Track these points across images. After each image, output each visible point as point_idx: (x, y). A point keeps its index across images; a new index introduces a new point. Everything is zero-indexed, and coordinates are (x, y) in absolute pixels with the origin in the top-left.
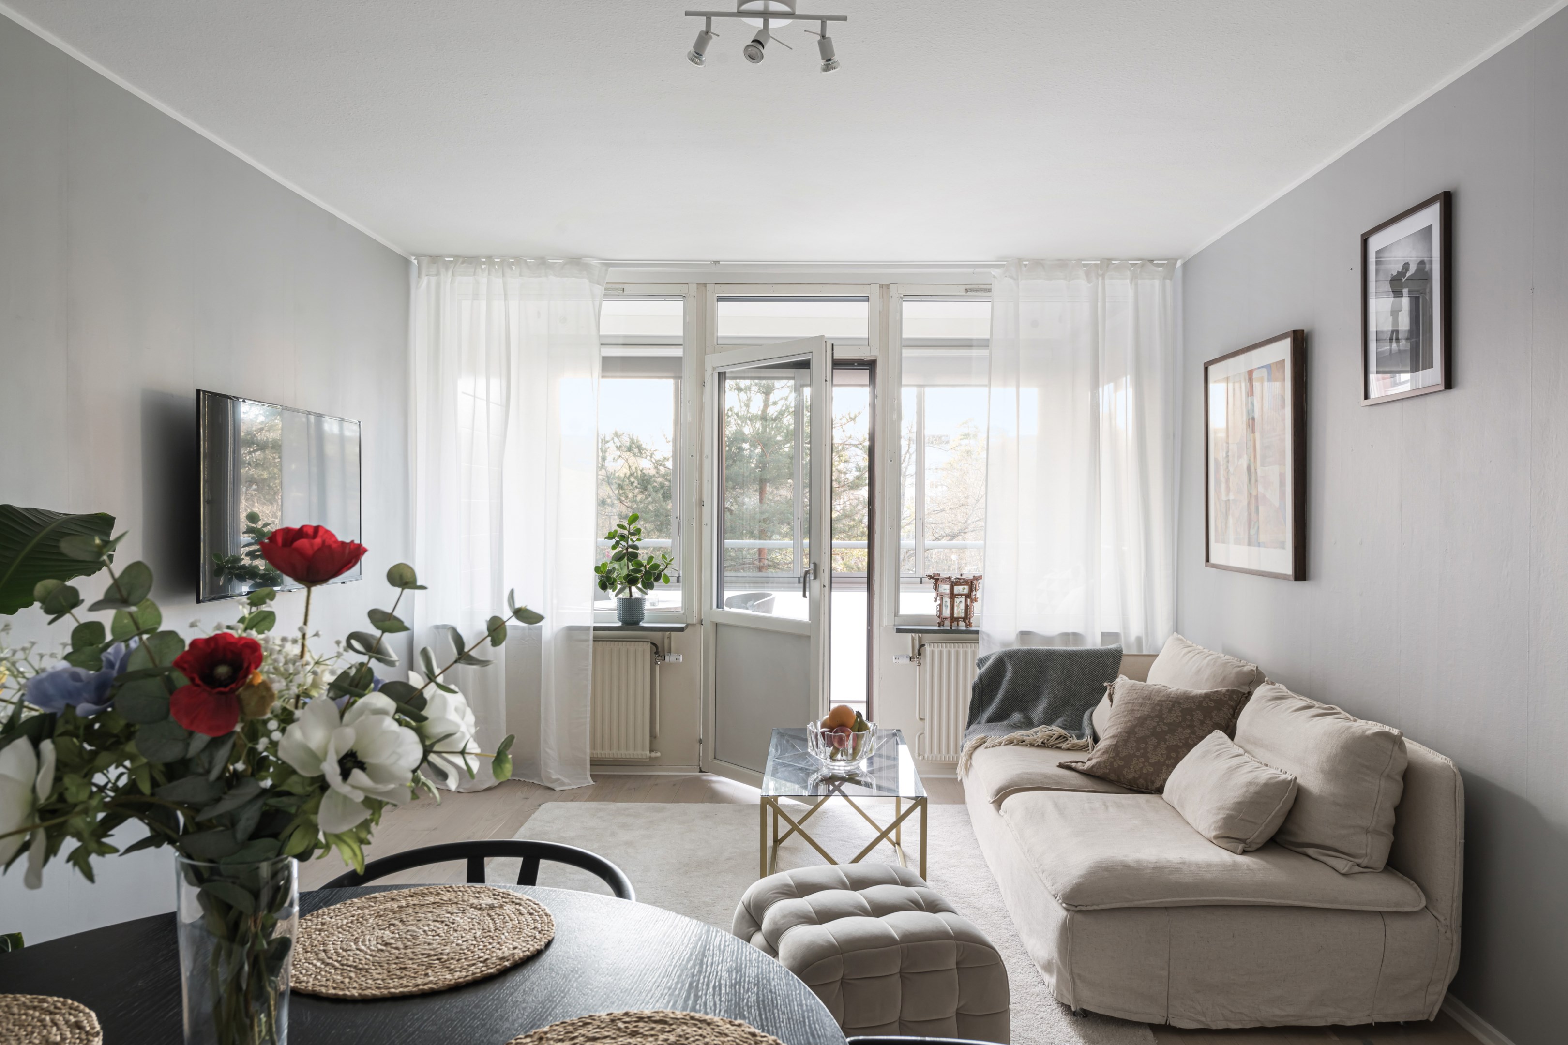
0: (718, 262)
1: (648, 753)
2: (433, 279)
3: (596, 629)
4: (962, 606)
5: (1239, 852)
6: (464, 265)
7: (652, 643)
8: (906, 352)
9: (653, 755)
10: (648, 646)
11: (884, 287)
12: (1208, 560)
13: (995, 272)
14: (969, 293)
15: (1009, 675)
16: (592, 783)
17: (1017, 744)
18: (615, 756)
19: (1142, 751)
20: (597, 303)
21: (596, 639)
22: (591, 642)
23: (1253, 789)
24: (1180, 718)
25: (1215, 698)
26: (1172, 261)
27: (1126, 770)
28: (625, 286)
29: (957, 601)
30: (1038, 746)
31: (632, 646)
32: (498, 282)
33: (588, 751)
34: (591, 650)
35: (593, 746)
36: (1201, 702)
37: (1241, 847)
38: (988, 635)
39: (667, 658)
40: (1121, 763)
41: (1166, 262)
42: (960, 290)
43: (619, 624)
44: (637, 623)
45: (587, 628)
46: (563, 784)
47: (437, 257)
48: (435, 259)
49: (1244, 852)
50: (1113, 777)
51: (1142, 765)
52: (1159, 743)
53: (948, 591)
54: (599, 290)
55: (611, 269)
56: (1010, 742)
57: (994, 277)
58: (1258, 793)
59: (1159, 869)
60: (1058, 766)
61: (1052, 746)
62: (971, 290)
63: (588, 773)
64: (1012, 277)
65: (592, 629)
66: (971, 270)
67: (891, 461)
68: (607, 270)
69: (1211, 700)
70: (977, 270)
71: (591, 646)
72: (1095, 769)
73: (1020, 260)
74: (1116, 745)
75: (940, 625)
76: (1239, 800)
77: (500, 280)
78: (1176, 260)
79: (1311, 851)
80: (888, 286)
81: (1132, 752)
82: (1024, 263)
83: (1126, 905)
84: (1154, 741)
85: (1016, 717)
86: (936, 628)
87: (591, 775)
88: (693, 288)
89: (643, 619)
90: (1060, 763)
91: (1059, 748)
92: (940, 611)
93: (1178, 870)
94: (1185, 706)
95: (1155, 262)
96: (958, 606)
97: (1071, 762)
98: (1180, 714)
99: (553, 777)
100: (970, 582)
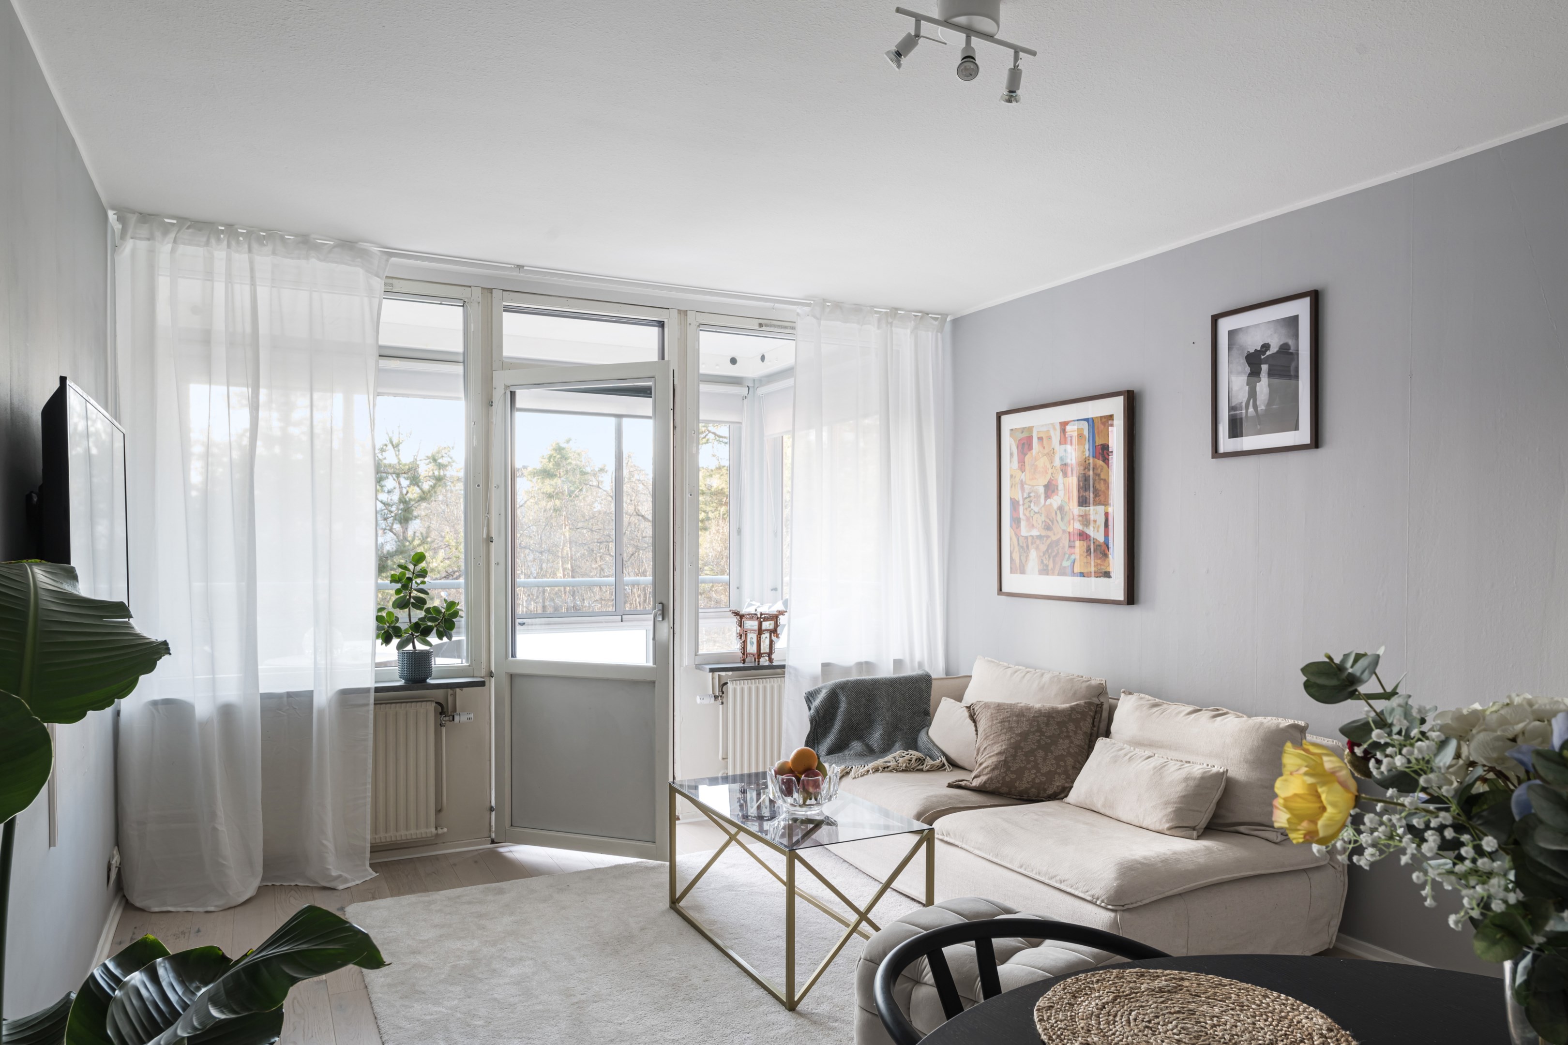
0: (523, 266)
1: (433, 830)
3: (377, 690)
4: (767, 642)
5: (1194, 837)
6: (191, 230)
7: (437, 703)
8: (703, 387)
9: (440, 831)
10: (431, 707)
11: (683, 313)
12: (1000, 589)
13: (799, 309)
14: (764, 328)
15: (843, 706)
16: (375, 875)
17: (883, 771)
18: (393, 839)
19: (1033, 764)
21: (377, 703)
22: (372, 707)
24: (1058, 731)
25: (1079, 710)
26: (944, 316)
27: (1018, 782)
28: (395, 281)
29: (763, 636)
30: (903, 771)
31: (412, 708)
32: (241, 258)
33: (369, 837)
34: (371, 716)
35: (375, 830)
36: (1070, 715)
37: (1195, 834)
38: (795, 669)
39: (457, 718)
40: (1014, 776)
41: (939, 316)
42: (754, 325)
43: (402, 682)
44: (424, 680)
45: (367, 690)
46: (346, 881)
47: (151, 216)
48: (147, 218)
50: (1005, 790)
51: (1034, 776)
52: (1046, 755)
53: (756, 627)
54: (378, 284)
55: (393, 260)
56: (876, 770)
57: (798, 314)
60: (947, 787)
62: (766, 325)
63: (367, 863)
64: (815, 317)
65: (373, 691)
66: (771, 305)
67: (691, 495)
68: (387, 260)
69: (1077, 713)
70: (777, 305)
71: (372, 712)
72: (987, 785)
73: (825, 300)
74: (1005, 761)
75: (744, 661)
77: (245, 257)
78: (947, 315)
79: (1242, 829)
80: (686, 312)
81: (1022, 765)
82: (828, 304)
84: (1040, 754)
85: (856, 746)
86: (741, 665)
87: (371, 865)
88: (477, 293)
89: (430, 675)
90: (949, 784)
92: (744, 648)
94: (1059, 720)
95: (930, 315)
96: (764, 642)
97: (956, 781)
98: (1057, 727)
99: (334, 873)
100: (775, 618)
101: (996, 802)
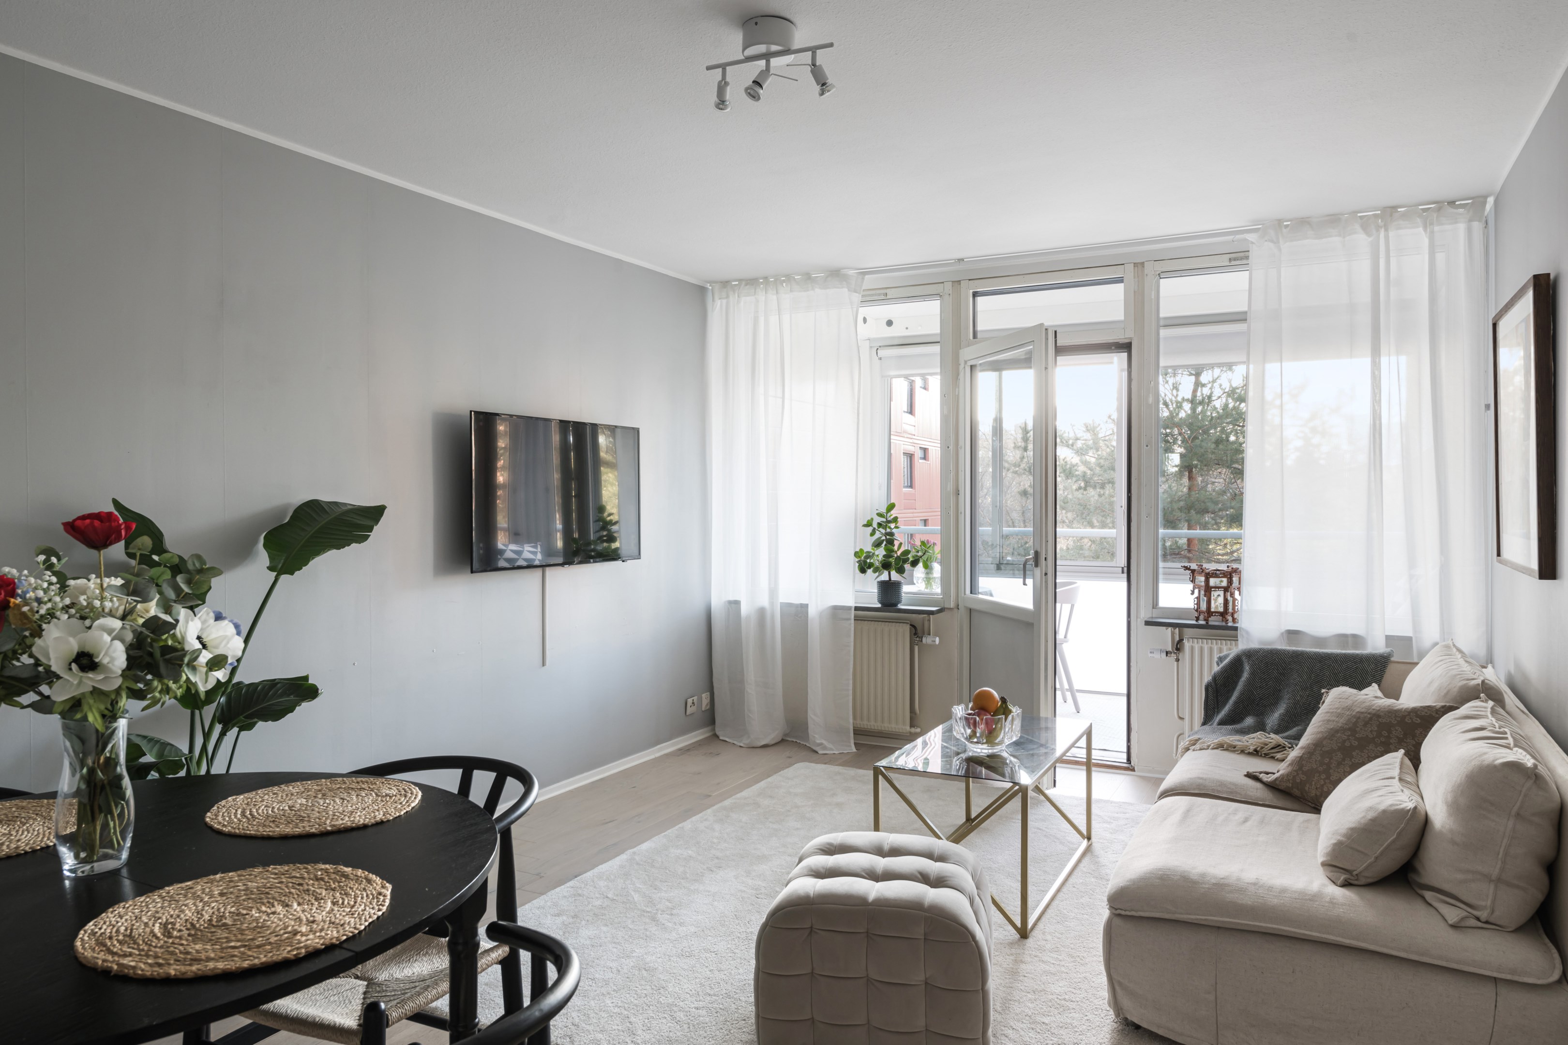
0: (963, 260)
1: (908, 728)
2: (724, 301)
3: (857, 609)
4: (1221, 600)
5: (1339, 883)
6: (748, 287)
7: (911, 625)
8: (1163, 332)
9: (913, 730)
10: (907, 628)
11: (1139, 266)
12: (1499, 555)
13: (1251, 237)
14: (1233, 263)
15: (1245, 675)
16: (854, 750)
17: (1227, 750)
18: (880, 728)
19: (1325, 767)
20: (855, 309)
21: (857, 619)
22: (853, 621)
23: (1371, 815)
24: (1375, 733)
25: (1423, 714)
26: (1479, 201)
27: (1308, 786)
28: (888, 291)
29: (1214, 594)
30: (1249, 754)
31: (893, 627)
32: (772, 297)
33: (851, 721)
34: (853, 629)
35: (855, 718)
36: (1404, 717)
37: (1343, 877)
38: (1247, 633)
39: (924, 640)
40: (1303, 777)
41: (1470, 201)
42: (1224, 261)
43: (879, 605)
44: (896, 605)
45: (849, 608)
46: (825, 748)
47: (727, 282)
48: (725, 284)
49: (1346, 884)
50: (1296, 792)
51: (1322, 782)
52: (1344, 760)
53: (1203, 584)
54: (857, 297)
55: (867, 276)
56: (1220, 746)
57: (1252, 243)
58: (1373, 821)
59: (1221, 886)
60: (1245, 776)
61: (1266, 755)
62: (1235, 259)
63: (852, 741)
64: (1272, 241)
65: (853, 609)
66: (1231, 238)
67: (1147, 446)
68: (863, 279)
69: (1417, 716)
70: (1238, 237)
71: (853, 625)
72: (1277, 782)
73: (1280, 222)
74: (1301, 757)
75: (1197, 619)
76: (1352, 825)
77: (775, 298)
78: (1485, 198)
79: (1428, 895)
80: (1143, 264)
81: (1315, 766)
82: (1285, 223)
83: (1167, 916)
84: (1339, 756)
85: (1249, 721)
86: (1194, 622)
87: (855, 744)
88: (948, 286)
89: (899, 602)
90: (1248, 772)
91: (1273, 758)
92: (1198, 604)
93: (1241, 890)
94: (1384, 721)
95: (1457, 203)
96: (1216, 600)
97: (1261, 773)
98: (1376, 729)
99: (818, 741)
100: (1229, 575)
101: (1289, 804)
